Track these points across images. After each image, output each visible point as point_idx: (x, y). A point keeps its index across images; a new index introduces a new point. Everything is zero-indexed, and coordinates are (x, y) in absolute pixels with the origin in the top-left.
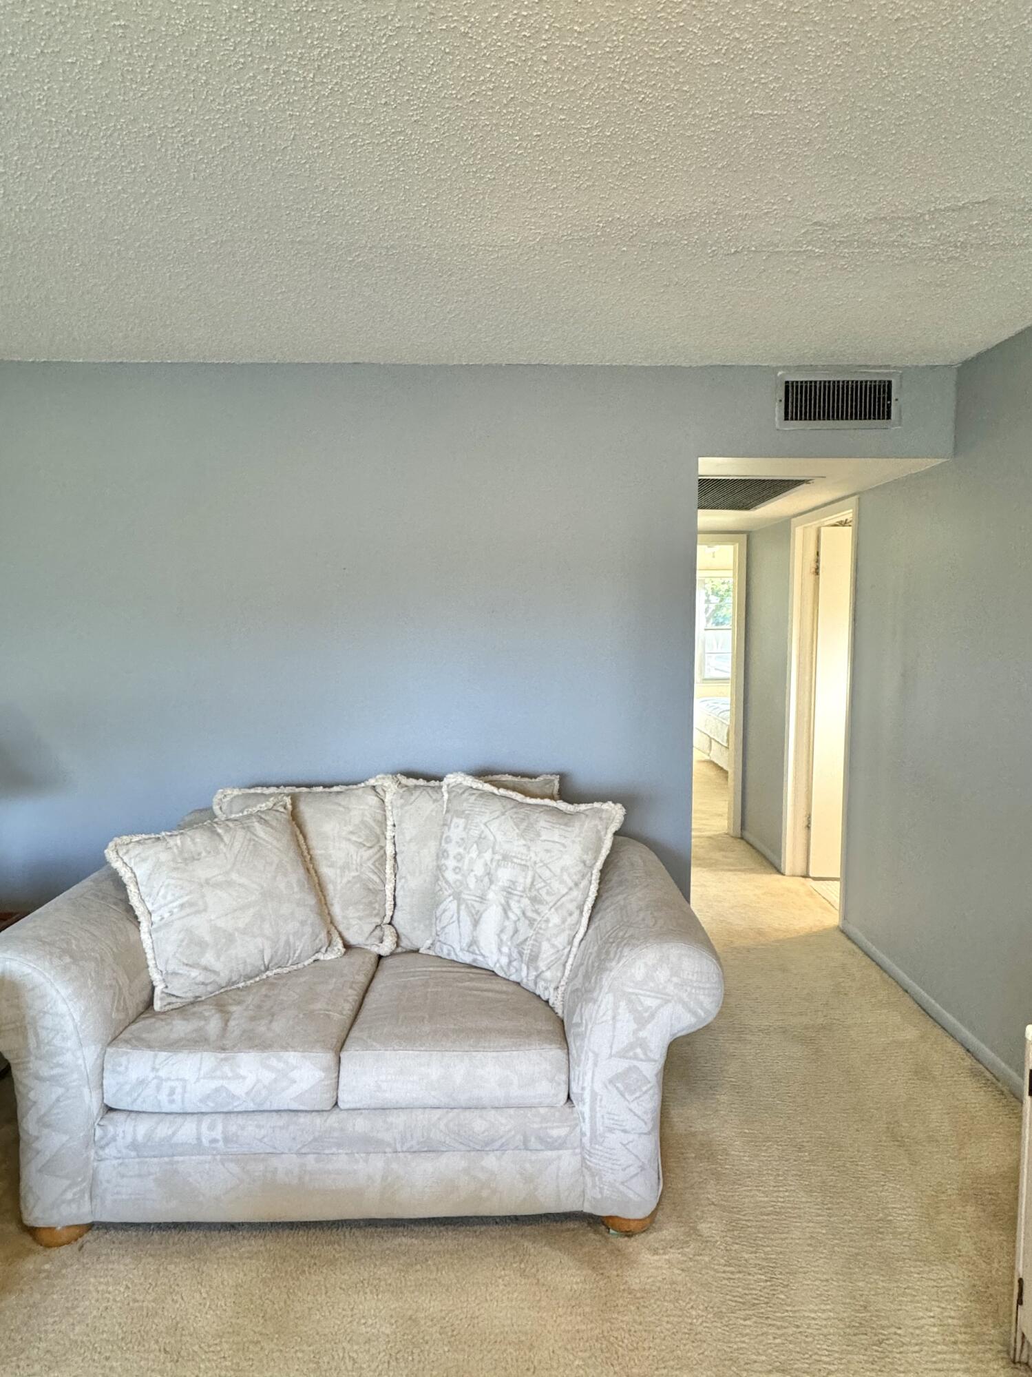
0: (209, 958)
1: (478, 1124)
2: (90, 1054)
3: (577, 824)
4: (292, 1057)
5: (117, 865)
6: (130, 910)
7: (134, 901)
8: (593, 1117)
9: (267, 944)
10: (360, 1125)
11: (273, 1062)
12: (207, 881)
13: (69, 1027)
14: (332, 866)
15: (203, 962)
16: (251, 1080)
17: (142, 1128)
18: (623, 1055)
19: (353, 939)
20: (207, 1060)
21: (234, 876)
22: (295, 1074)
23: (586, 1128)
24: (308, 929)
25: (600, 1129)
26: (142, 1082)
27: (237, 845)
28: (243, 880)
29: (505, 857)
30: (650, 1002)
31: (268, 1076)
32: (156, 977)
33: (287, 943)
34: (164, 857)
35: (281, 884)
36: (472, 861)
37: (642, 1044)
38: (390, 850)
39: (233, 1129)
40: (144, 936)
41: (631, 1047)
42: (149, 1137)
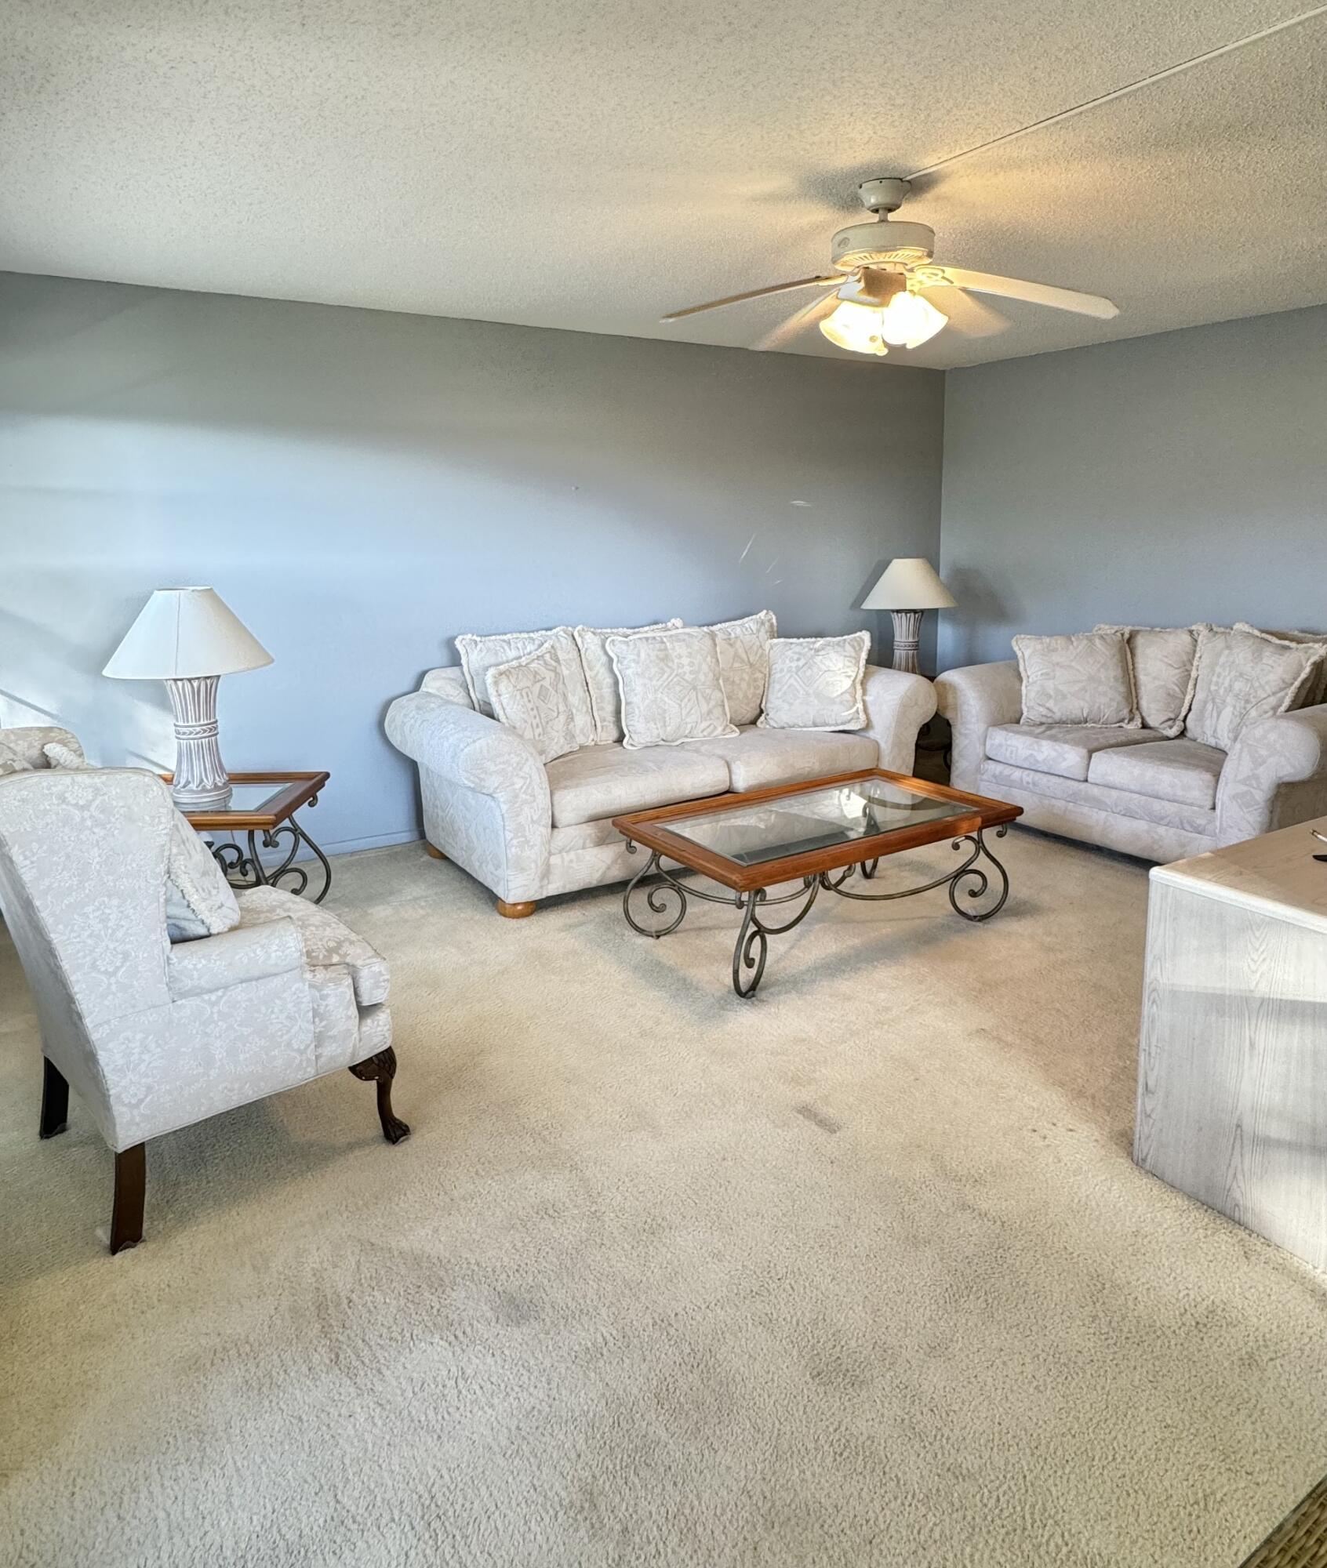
0: (1050, 704)
1: (1157, 806)
2: (982, 727)
3: (1287, 655)
4: (1066, 747)
5: (1016, 649)
6: (1019, 674)
7: (1021, 669)
8: (1221, 817)
9: (1086, 705)
10: (1096, 791)
11: (1057, 747)
12: (1058, 664)
13: (974, 712)
14: (1146, 675)
15: (1048, 705)
16: (1046, 754)
17: (999, 768)
18: (1244, 782)
19: (1151, 722)
20: (1029, 740)
21: (1073, 664)
22: (1066, 756)
23: (1218, 824)
24: (1115, 704)
25: (1225, 826)
26: (1000, 745)
27: (1080, 647)
28: (1078, 667)
29: (1241, 675)
30: (1264, 752)
31: (1054, 754)
32: (1025, 709)
33: (1099, 708)
34: (1039, 647)
35: (1102, 675)
36: (1225, 677)
37: (1257, 778)
38: (1194, 674)
39: (1036, 778)
40: (1023, 688)
41: (1248, 778)
42: (1001, 773)
